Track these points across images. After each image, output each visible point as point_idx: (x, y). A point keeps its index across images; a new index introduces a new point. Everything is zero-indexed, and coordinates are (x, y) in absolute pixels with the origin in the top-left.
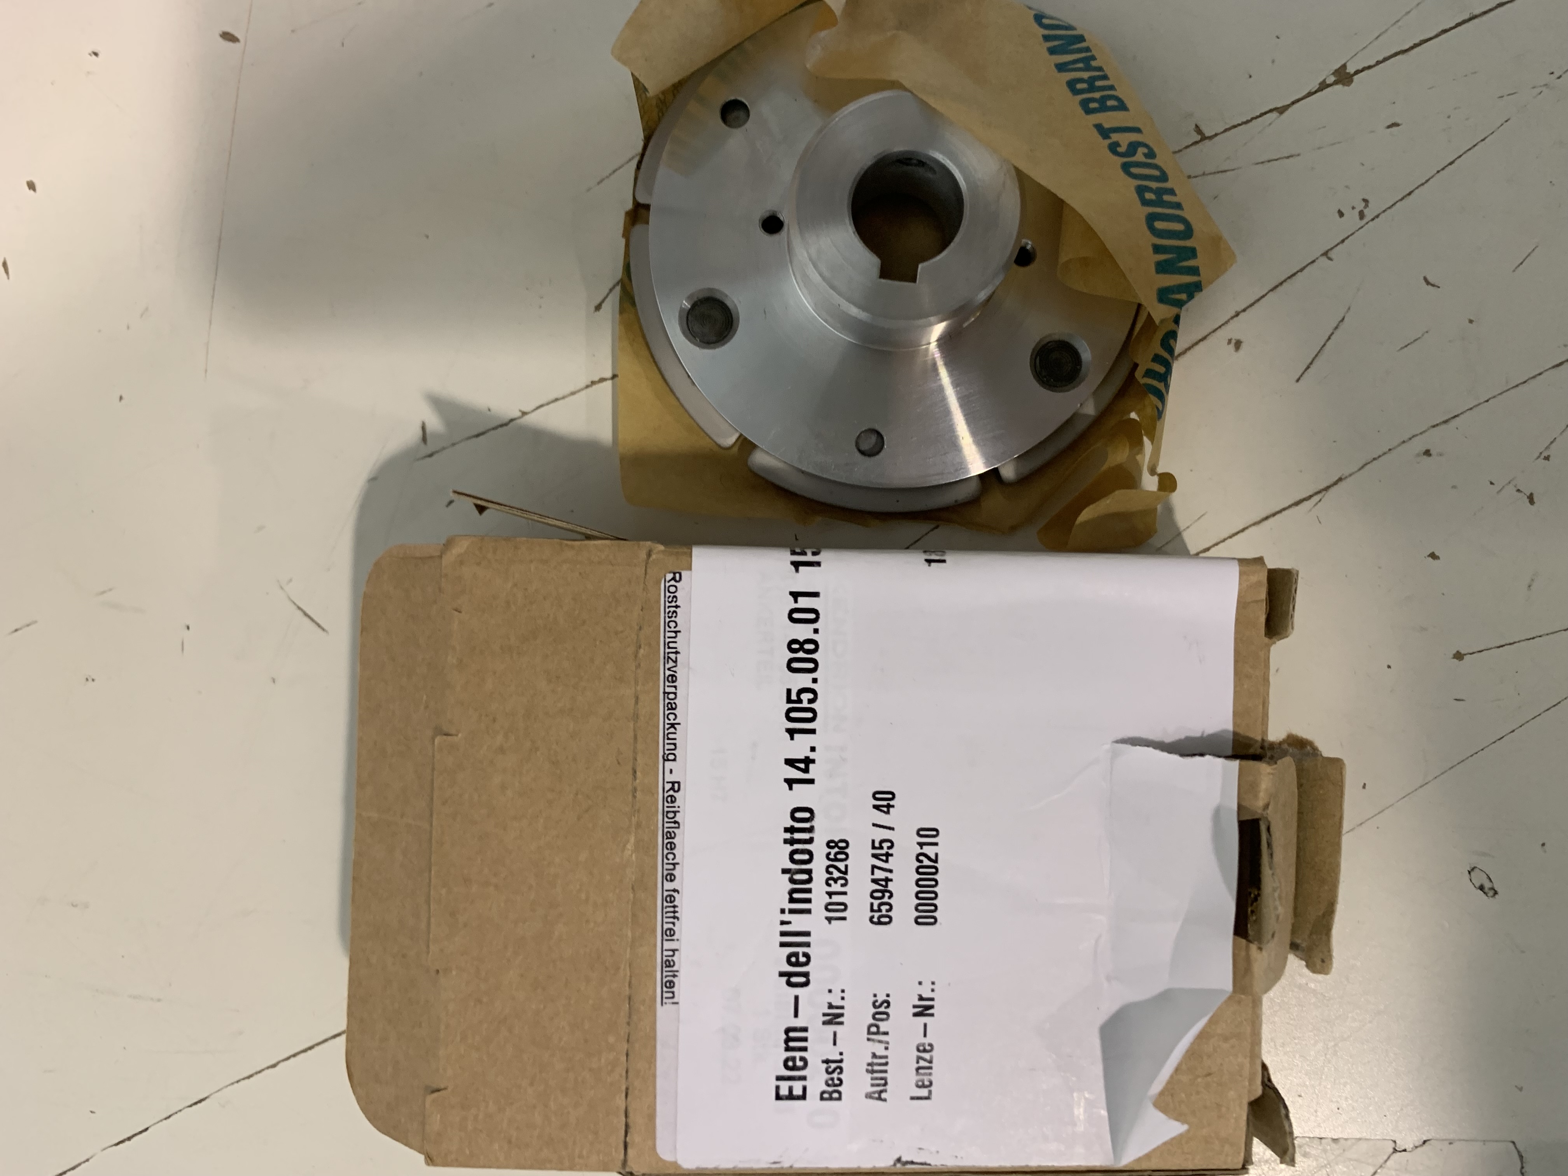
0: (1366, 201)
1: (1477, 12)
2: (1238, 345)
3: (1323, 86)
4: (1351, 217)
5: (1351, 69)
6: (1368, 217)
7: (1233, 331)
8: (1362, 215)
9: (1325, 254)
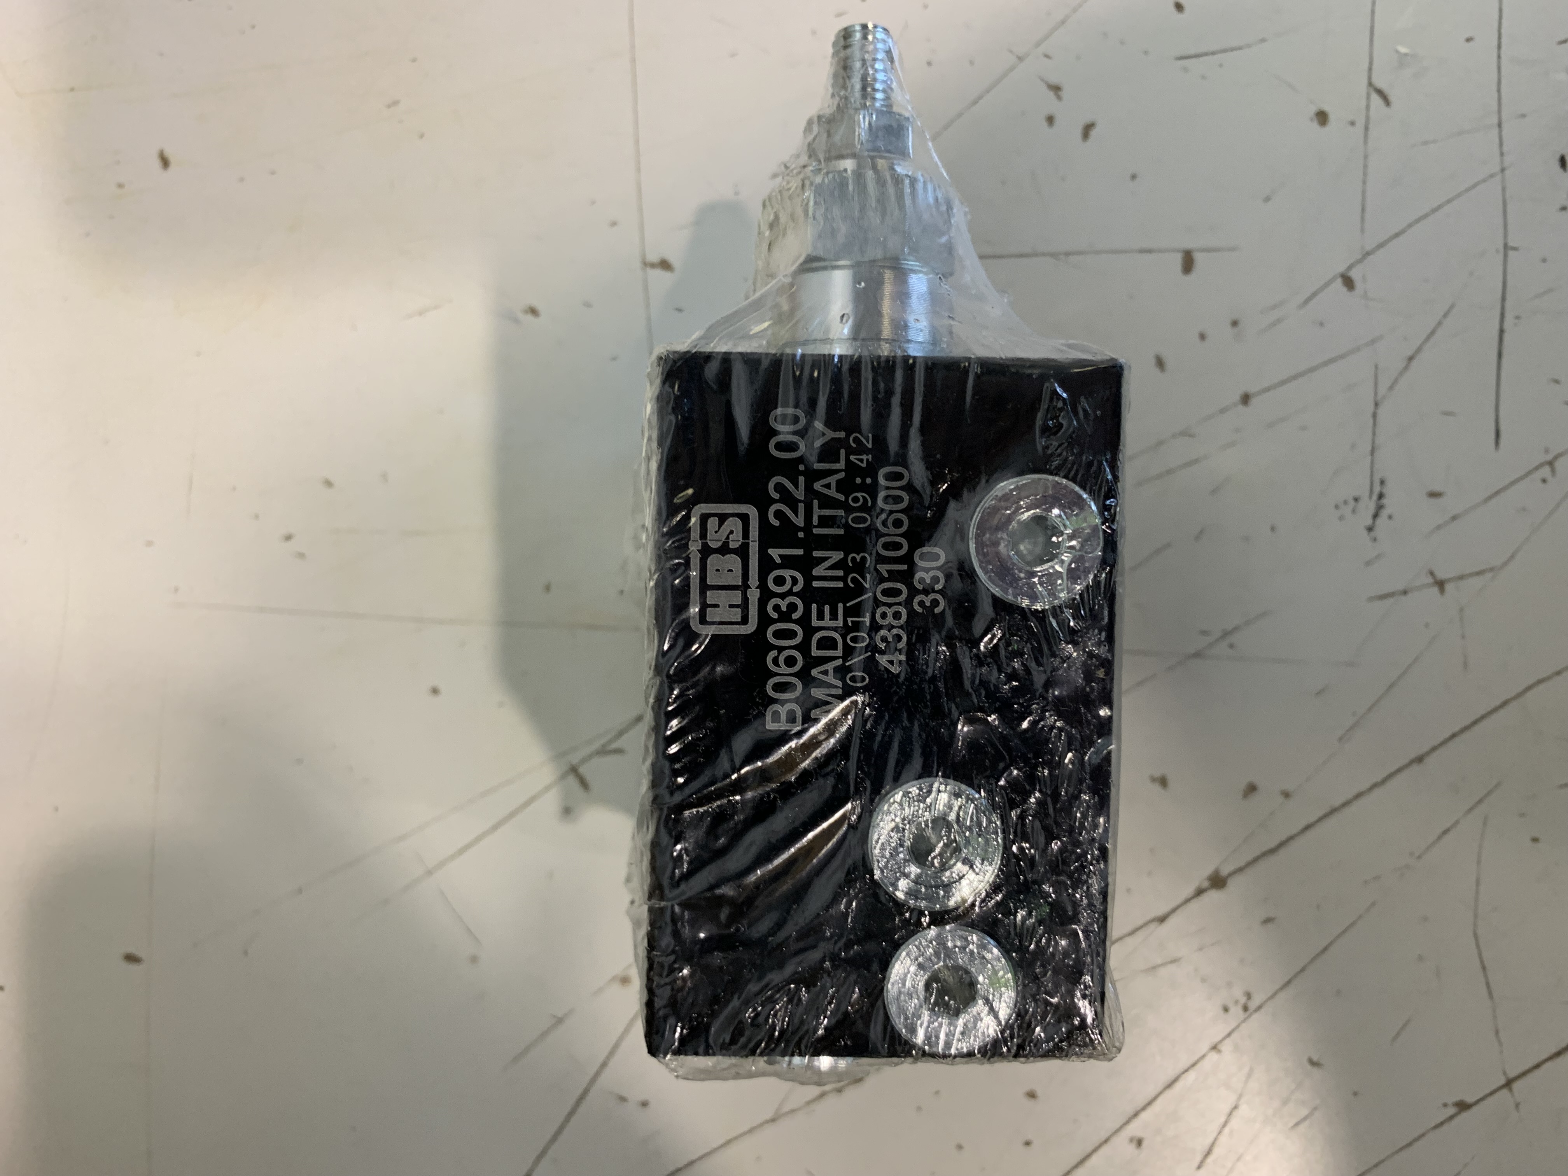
0: (1249, 996)
1: (1337, 804)
2: (1139, 1142)
3: (1200, 892)
4: (1236, 1011)
5: (1224, 872)
6: (1251, 1011)
7: (1134, 1129)
8: (1245, 1008)
9: (1214, 1048)
